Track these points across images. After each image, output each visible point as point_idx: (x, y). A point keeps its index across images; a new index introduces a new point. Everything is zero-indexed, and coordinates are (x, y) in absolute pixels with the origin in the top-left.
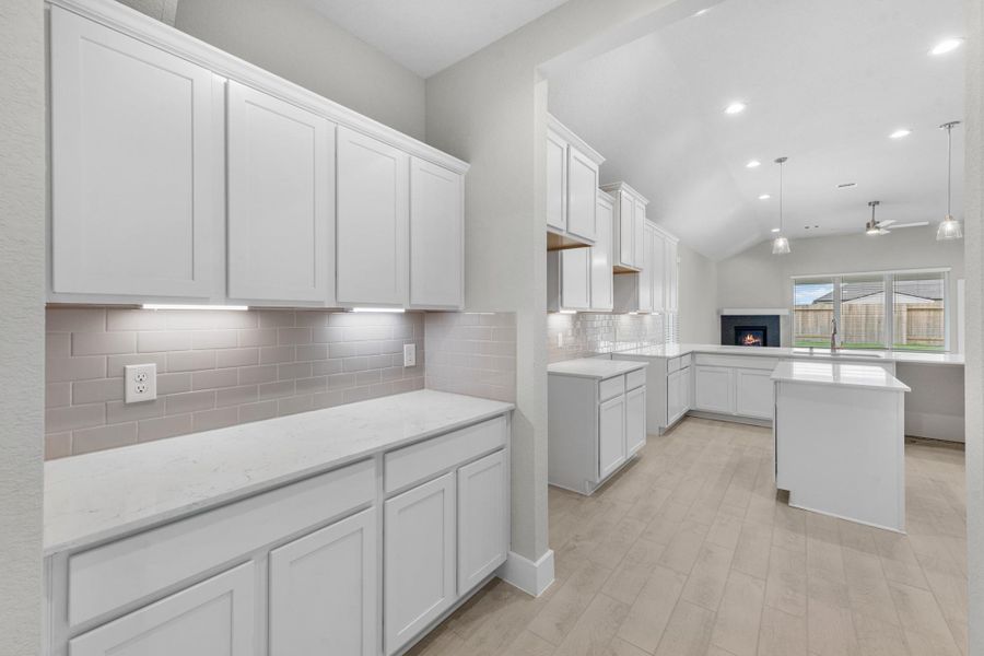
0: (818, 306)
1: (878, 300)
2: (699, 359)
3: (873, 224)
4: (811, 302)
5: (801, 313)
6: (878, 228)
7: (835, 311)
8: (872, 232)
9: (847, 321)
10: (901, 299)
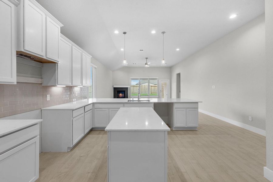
0: (136, 86)
1: (147, 84)
2: (96, 106)
3: (146, 64)
4: (135, 85)
5: (133, 87)
6: (147, 65)
7: (140, 86)
8: (146, 66)
9: (141, 89)
10: (151, 84)
